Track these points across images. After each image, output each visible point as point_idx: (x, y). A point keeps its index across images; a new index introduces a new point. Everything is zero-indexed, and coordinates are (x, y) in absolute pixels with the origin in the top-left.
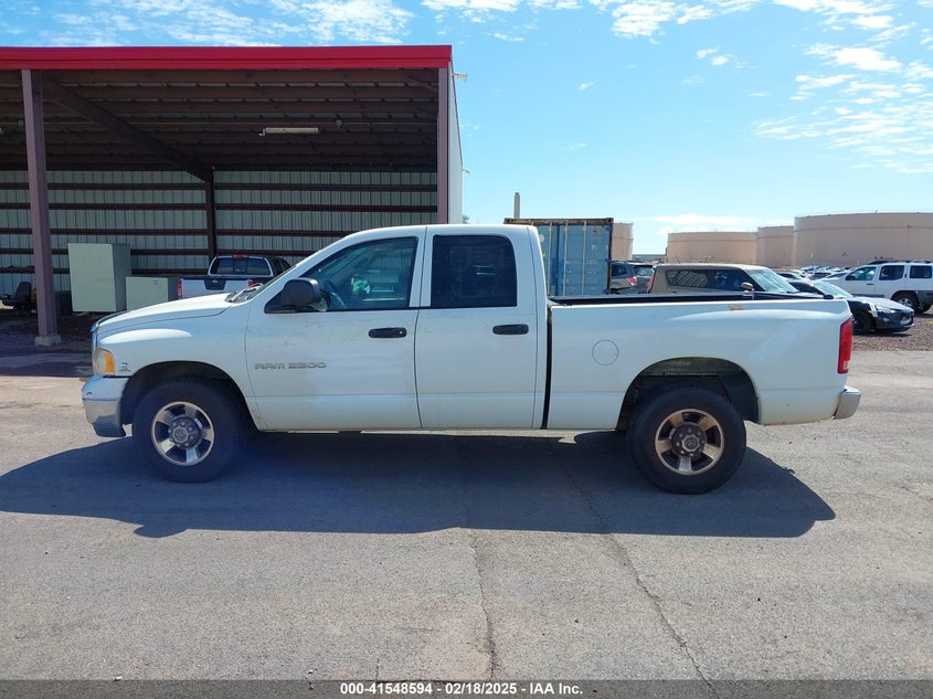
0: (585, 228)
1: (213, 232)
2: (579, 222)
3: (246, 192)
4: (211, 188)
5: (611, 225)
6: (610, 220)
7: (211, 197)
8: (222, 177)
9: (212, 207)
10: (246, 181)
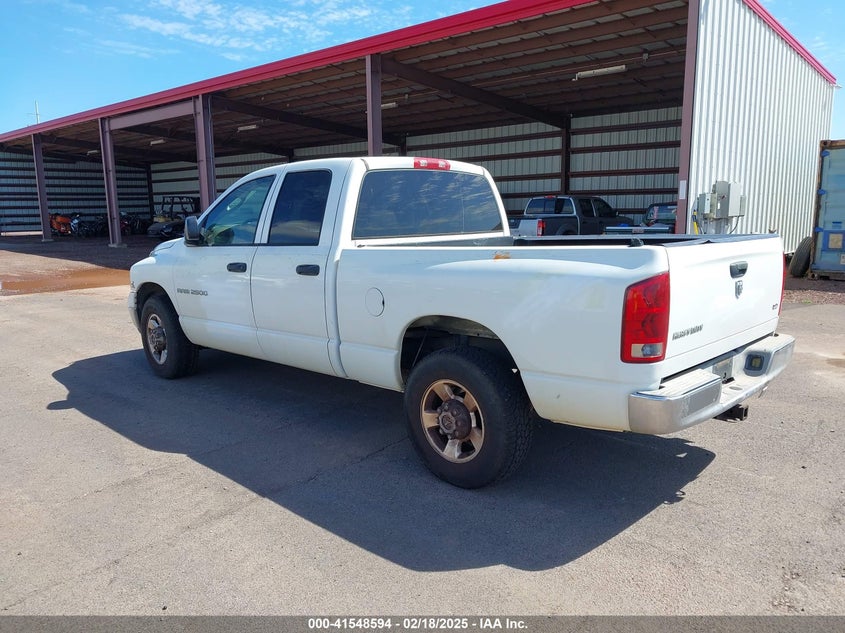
1: (566, 175)
3: (598, 135)
4: (567, 134)
7: (567, 143)
8: (577, 123)
9: (567, 152)
10: (598, 124)
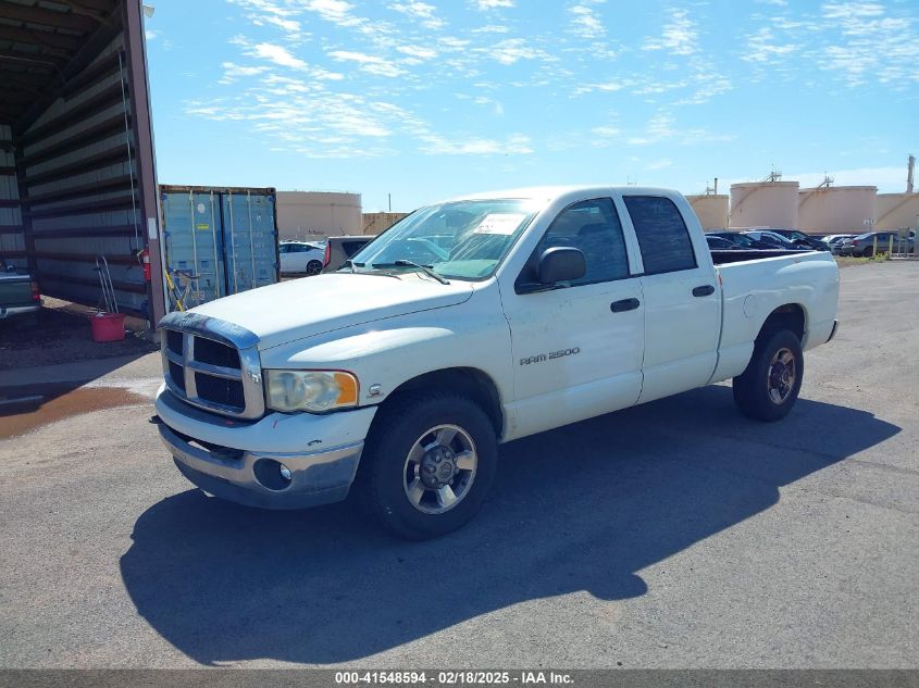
0: (248, 198)
2: (241, 192)
5: (274, 196)
6: (273, 190)
